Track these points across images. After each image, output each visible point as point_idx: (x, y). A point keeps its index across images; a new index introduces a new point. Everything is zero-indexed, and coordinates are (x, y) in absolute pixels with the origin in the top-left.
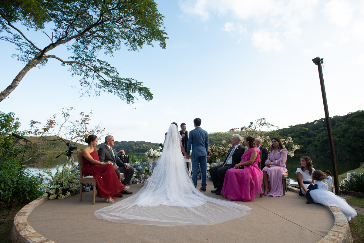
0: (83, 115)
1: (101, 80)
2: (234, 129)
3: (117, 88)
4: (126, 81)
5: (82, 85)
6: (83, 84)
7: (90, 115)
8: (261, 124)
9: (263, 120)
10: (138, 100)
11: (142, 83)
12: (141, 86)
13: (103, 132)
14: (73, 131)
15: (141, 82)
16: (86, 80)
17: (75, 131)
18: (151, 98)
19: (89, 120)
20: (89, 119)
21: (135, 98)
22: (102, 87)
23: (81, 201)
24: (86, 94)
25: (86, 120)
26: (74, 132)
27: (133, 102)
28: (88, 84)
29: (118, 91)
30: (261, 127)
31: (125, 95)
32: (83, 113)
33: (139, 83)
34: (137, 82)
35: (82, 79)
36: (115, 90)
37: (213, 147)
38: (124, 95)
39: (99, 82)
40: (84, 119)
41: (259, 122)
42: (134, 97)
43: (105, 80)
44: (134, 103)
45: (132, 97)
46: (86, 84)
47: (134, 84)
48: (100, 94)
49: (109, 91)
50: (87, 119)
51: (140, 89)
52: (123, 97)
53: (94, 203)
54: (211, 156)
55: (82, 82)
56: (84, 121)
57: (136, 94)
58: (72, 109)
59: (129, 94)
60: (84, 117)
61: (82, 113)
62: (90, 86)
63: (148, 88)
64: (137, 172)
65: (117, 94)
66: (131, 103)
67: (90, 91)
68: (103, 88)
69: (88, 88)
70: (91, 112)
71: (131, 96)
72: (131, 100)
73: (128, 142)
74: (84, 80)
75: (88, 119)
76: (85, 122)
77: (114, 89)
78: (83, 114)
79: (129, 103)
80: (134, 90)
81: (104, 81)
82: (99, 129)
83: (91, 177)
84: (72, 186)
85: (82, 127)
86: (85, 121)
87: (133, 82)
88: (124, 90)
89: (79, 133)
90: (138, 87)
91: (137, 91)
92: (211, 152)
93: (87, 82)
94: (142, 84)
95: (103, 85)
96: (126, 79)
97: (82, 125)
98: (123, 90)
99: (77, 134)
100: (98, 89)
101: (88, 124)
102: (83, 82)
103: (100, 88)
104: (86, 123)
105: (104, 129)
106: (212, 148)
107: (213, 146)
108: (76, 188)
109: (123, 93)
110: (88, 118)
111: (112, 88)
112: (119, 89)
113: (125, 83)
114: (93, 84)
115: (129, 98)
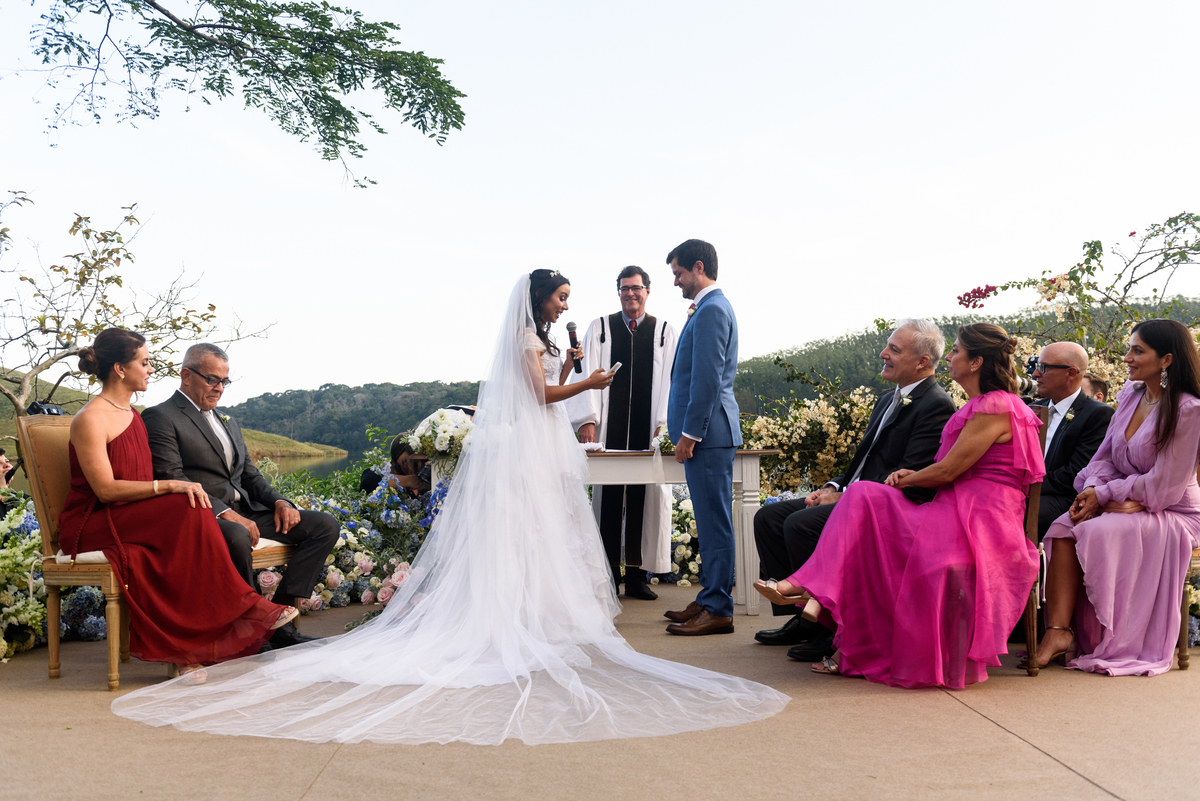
0: (87, 233)
1: (155, 24)
2: (990, 289)
3: (256, 65)
4: (299, 23)
5: (46, 60)
6: (52, 50)
7: (126, 231)
8: (1167, 257)
9: (1181, 224)
10: (381, 131)
11: (391, 25)
12: (387, 48)
13: (204, 326)
14: (43, 323)
15: (386, 24)
16: (68, 28)
17: (50, 324)
18: (453, 116)
19: (124, 261)
20: (122, 252)
21: (362, 123)
22: (168, 62)
23: (57, 676)
24: (81, 112)
25: (103, 260)
26: (46, 332)
27: (357, 149)
28: (81, 49)
29: (267, 81)
30: (1167, 270)
31: (306, 103)
32: (87, 219)
33: (374, 26)
34: (358, 24)
35: (45, 22)
36: (245, 80)
37: (853, 404)
38: (299, 104)
39: (142, 37)
40: (95, 253)
41: (1158, 243)
42: (355, 113)
43: (180, 24)
44: (360, 152)
45: (348, 115)
46: (67, 49)
47: (349, 38)
48: (158, 103)
49: (209, 85)
50: (110, 254)
51: (388, 65)
52: (294, 116)
53: (116, 683)
54: (838, 455)
55: (45, 42)
56: (94, 266)
57: (366, 98)
58: (21, 199)
59: (326, 98)
60: (93, 244)
61: (80, 219)
62: (93, 62)
63: (429, 54)
64: (379, 538)
65: (265, 100)
66: (344, 150)
67: (98, 90)
68: (174, 71)
69: (86, 75)
70: (128, 213)
71: (336, 109)
72: (341, 134)
73: (405, 388)
74: (59, 27)
75: (115, 256)
76: (104, 274)
77: (244, 73)
78: (84, 228)
79: (336, 153)
80: (353, 75)
81: (172, 29)
82: (177, 312)
83: (98, 556)
84: (11, 609)
85: (87, 299)
86: (99, 264)
87: (340, 22)
88: (295, 75)
89: (69, 336)
90: (373, 52)
91: (369, 82)
92: (839, 432)
93: (71, 40)
94: (390, 33)
95: (171, 52)
96: (296, 10)
97: (88, 290)
98: (291, 72)
99: (64, 340)
100: (143, 81)
101: (118, 281)
102: (52, 40)
103: (157, 67)
104: (109, 280)
105: (212, 307)
106: (846, 406)
107: (855, 399)
108: (34, 618)
109: (292, 96)
110: (117, 251)
111: (225, 65)
112: (270, 69)
113: (297, 34)
114: (107, 46)
115: (334, 120)
